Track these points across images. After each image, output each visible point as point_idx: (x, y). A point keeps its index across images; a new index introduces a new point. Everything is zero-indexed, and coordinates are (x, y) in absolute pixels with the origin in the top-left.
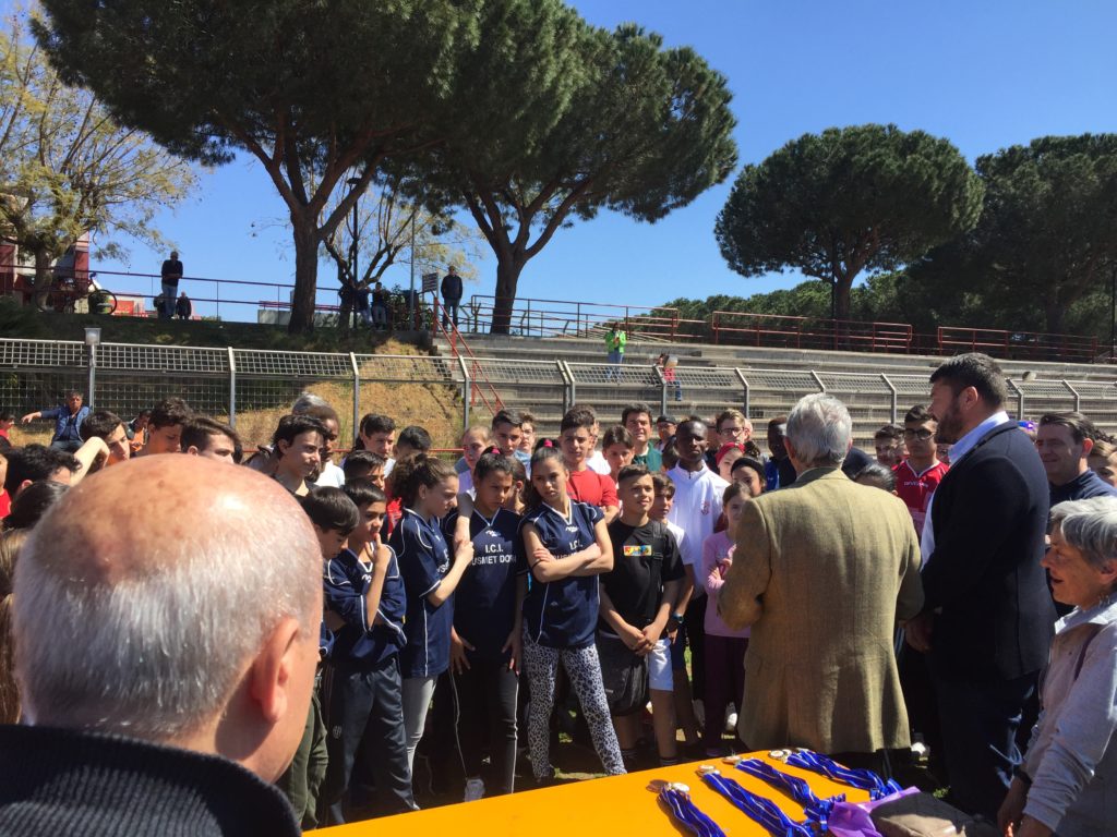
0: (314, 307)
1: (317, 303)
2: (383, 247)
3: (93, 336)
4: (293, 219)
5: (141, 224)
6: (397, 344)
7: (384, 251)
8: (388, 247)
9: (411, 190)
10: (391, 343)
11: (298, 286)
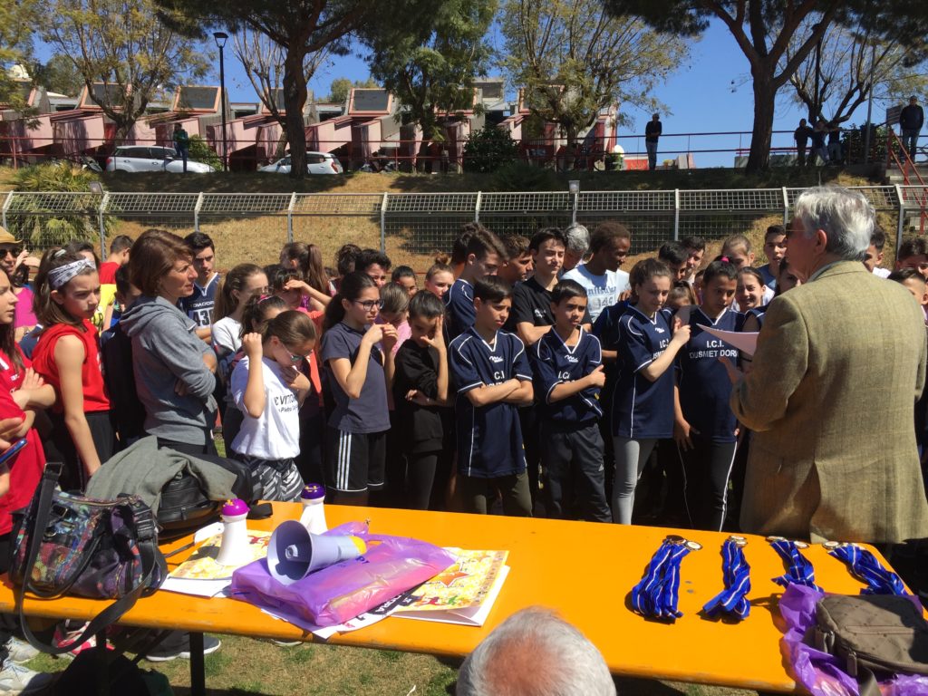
0: (769, 148)
1: (772, 147)
2: (855, 85)
3: (574, 187)
4: (753, 71)
5: (643, 94)
6: (848, 178)
7: (855, 90)
8: (860, 86)
9: (884, 26)
10: (841, 177)
11: (755, 133)
